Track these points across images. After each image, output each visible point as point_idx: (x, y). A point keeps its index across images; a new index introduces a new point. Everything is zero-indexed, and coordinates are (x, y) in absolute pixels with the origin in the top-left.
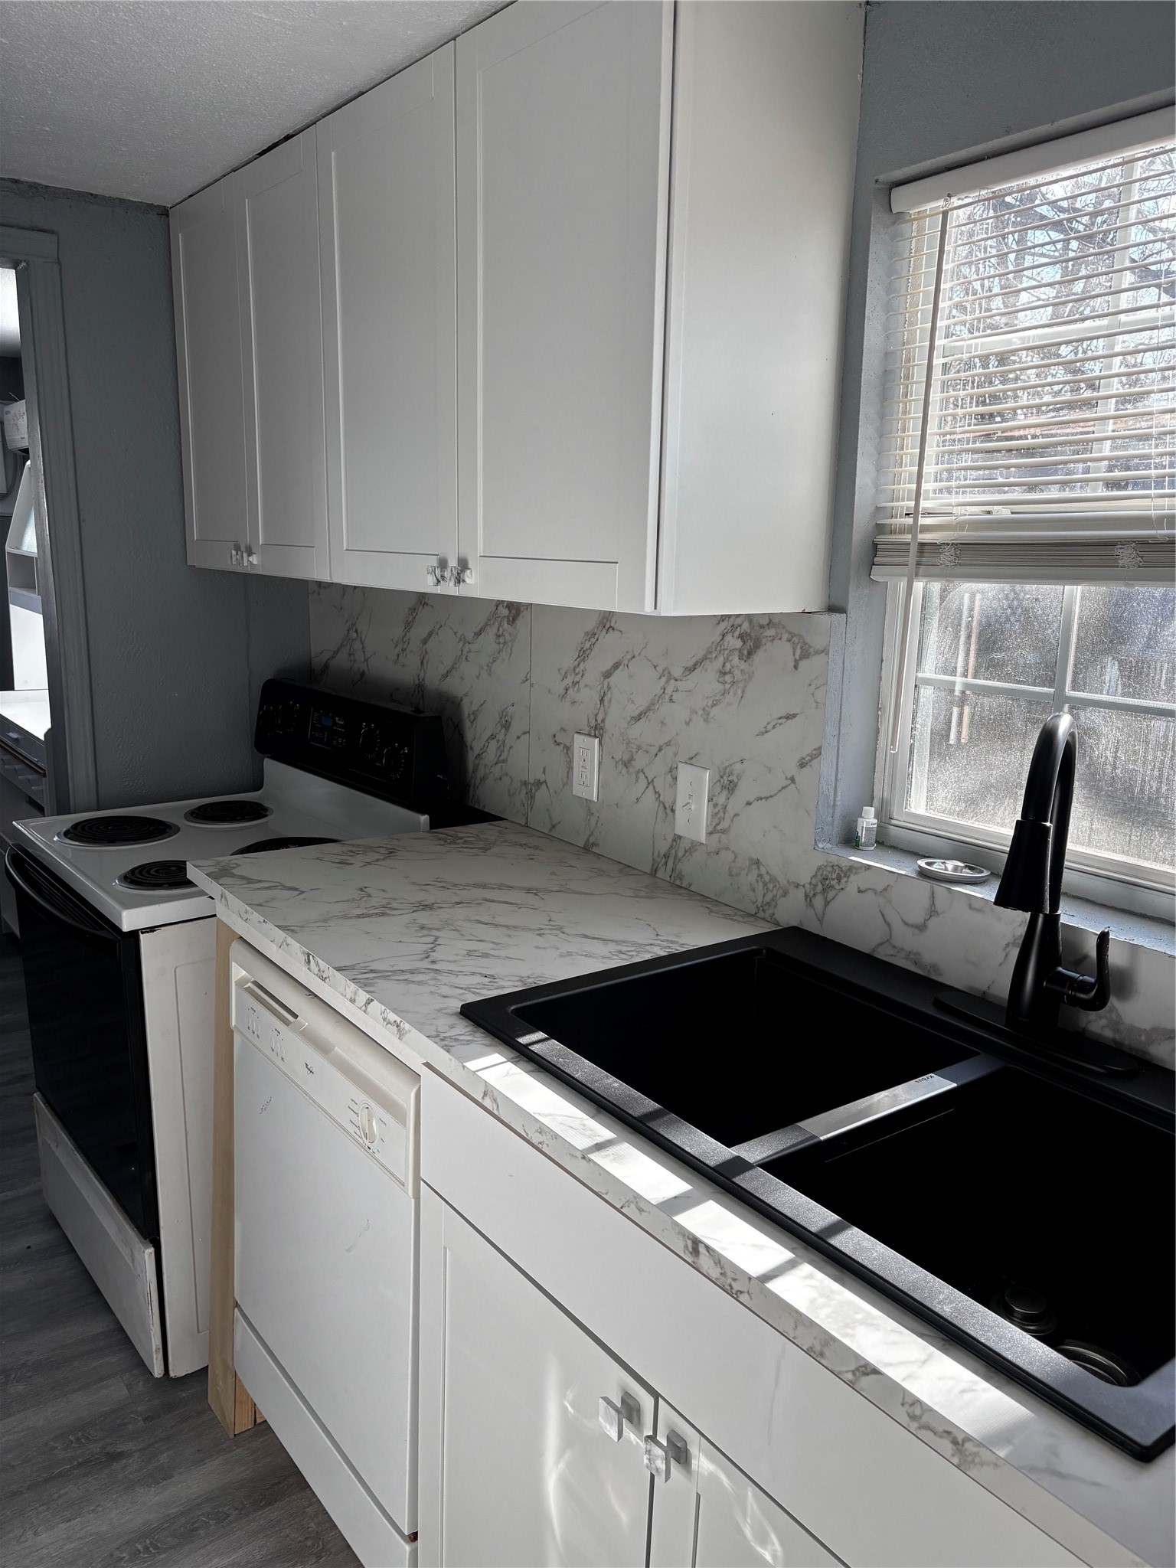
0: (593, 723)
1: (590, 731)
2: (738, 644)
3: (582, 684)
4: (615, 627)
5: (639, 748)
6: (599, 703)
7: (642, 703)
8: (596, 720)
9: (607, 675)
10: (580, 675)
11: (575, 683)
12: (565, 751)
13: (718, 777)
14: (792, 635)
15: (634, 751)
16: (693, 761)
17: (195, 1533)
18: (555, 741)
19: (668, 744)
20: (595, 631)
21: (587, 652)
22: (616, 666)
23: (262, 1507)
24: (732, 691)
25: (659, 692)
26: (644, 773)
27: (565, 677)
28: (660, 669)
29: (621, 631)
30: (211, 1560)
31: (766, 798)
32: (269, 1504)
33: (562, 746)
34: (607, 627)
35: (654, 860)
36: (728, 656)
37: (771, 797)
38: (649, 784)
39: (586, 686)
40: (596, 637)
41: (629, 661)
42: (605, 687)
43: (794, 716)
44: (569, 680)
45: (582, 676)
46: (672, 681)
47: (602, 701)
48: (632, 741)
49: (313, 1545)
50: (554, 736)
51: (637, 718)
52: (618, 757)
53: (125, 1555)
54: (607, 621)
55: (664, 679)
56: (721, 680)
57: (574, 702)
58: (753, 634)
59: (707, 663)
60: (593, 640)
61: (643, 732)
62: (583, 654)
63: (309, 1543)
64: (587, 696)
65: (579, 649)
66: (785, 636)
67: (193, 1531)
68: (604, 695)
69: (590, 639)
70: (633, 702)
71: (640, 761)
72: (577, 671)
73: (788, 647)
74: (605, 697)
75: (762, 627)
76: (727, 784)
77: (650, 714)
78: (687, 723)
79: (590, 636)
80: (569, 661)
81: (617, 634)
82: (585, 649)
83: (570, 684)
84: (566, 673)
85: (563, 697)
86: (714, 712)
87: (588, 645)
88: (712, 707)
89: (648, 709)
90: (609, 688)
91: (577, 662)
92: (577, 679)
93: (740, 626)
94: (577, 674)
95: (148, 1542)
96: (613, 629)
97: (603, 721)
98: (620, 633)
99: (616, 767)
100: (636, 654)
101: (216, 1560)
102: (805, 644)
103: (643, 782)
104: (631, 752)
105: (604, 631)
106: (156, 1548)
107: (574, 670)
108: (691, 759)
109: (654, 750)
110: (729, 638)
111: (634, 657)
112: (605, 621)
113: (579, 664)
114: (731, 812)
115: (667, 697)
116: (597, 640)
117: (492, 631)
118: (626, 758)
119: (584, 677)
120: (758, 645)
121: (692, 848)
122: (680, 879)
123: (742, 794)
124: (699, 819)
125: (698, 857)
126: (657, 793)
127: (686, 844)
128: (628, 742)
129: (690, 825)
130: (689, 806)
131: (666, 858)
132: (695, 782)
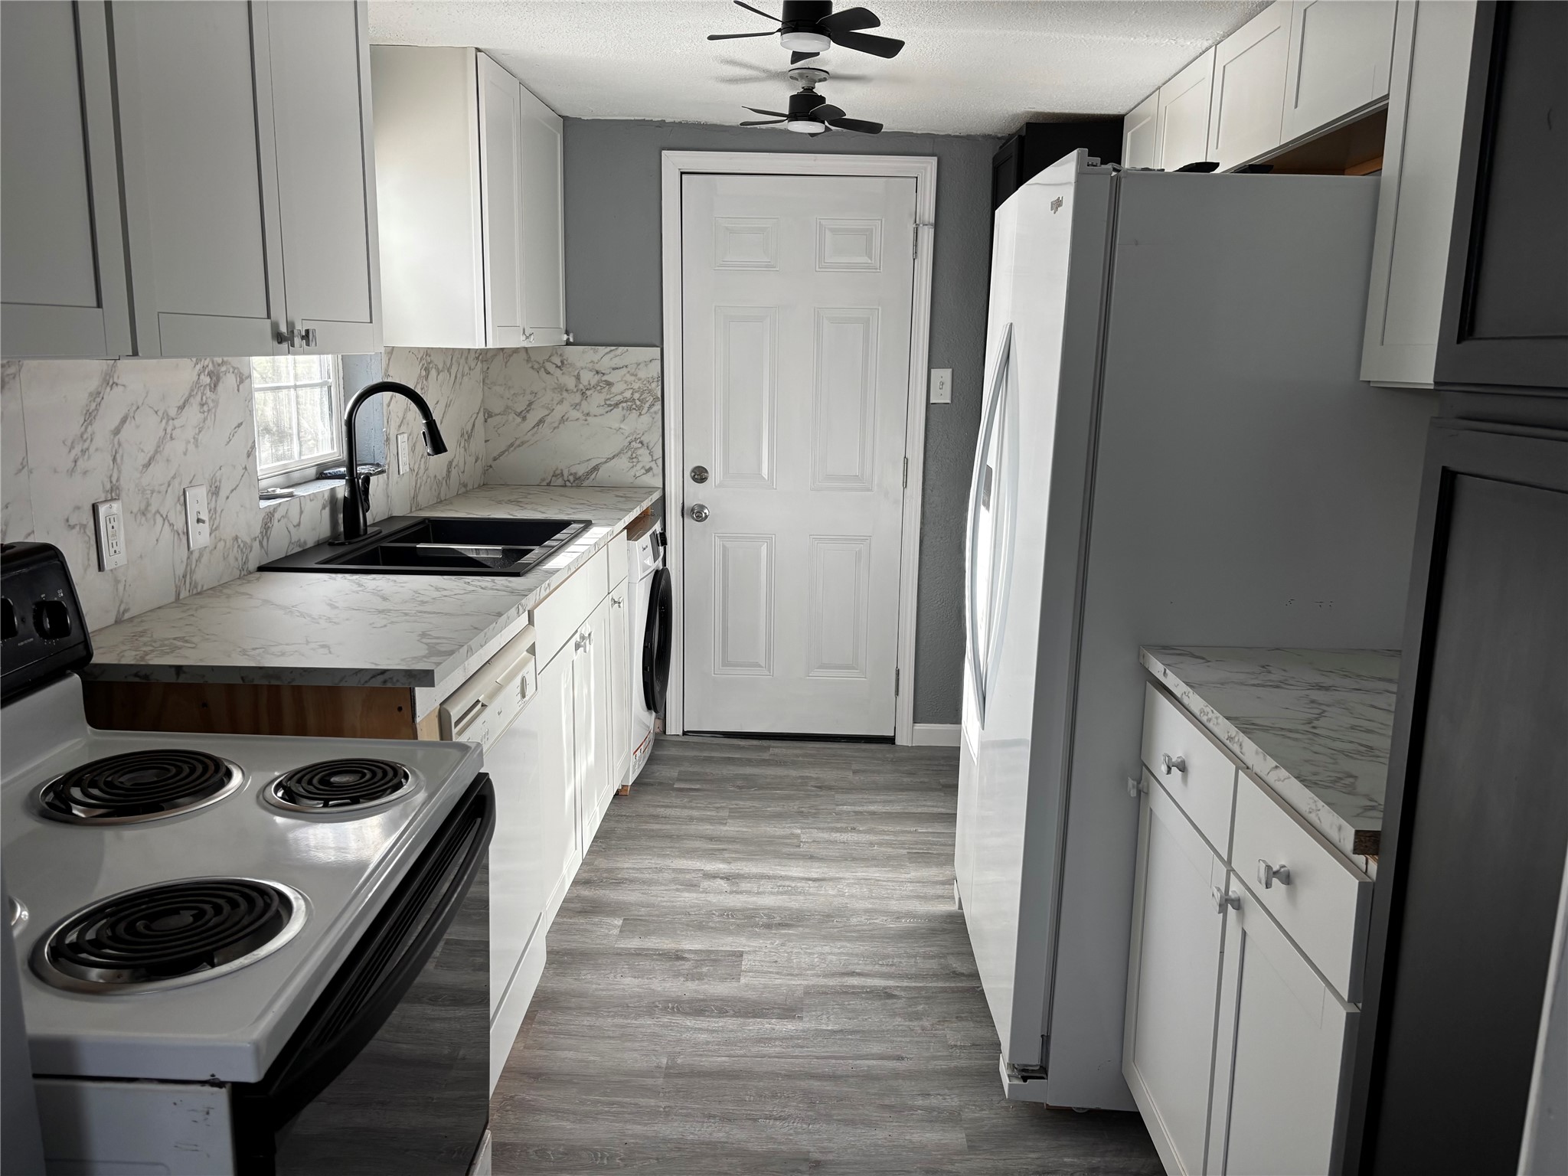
0: (108, 487)
1: (106, 497)
2: (208, 380)
3: (92, 450)
4: (119, 382)
5: (153, 492)
6: (112, 463)
7: (150, 449)
8: (111, 482)
9: (117, 431)
10: (89, 441)
11: (83, 452)
12: (82, 531)
13: (209, 488)
14: (234, 368)
15: (149, 496)
16: (192, 484)
17: (566, 1151)
18: (69, 525)
19: (174, 478)
20: (99, 390)
21: (93, 414)
22: (124, 421)
23: (511, 1144)
24: (209, 417)
25: (162, 433)
26: (159, 513)
27: (72, 447)
28: (160, 413)
29: (124, 386)
30: (571, 1129)
31: (235, 489)
32: (505, 1144)
33: (78, 528)
34: (111, 383)
35: (176, 587)
36: (204, 390)
37: (237, 486)
38: (164, 520)
39: (97, 450)
40: (101, 395)
41: (135, 412)
42: (116, 446)
43: (241, 424)
44: (77, 450)
45: (91, 441)
46: (171, 422)
47: (114, 459)
48: (146, 488)
49: (508, 1105)
50: (67, 520)
51: (147, 465)
52: (135, 510)
53: (618, 1161)
54: (110, 378)
55: (164, 421)
56: (202, 411)
57: (85, 473)
58: (215, 372)
59: (192, 400)
60: (98, 400)
61: (158, 473)
62: (89, 417)
63: (509, 1108)
64: (99, 461)
65: (85, 412)
66: (231, 370)
67: (566, 1154)
68: (116, 453)
69: (95, 399)
70: (142, 451)
71: (154, 503)
72: (85, 437)
73: (233, 376)
74: (118, 455)
75: (219, 365)
76: (215, 491)
77: (158, 457)
78: (185, 454)
79: (94, 396)
80: (75, 428)
81: (120, 388)
82: (90, 411)
83: (79, 454)
84: (73, 443)
85: (71, 472)
86: (200, 437)
87: (93, 406)
88: (199, 434)
89: (156, 452)
90: (120, 444)
91: (83, 427)
92: (86, 445)
93: (207, 366)
94: (85, 441)
95: (598, 1162)
96: (117, 384)
97: (118, 480)
98: (123, 387)
99: (136, 520)
100: (140, 404)
101: (568, 1127)
102: (241, 373)
103: (159, 520)
104: (147, 498)
105: (108, 389)
106: (596, 1155)
107: (82, 437)
108: (191, 482)
109: (163, 488)
110: (202, 377)
111: (138, 408)
112: (108, 378)
113: (86, 428)
114: (219, 510)
115: (169, 436)
116: (103, 398)
118: (143, 507)
119: (94, 440)
120: (218, 379)
121: (201, 555)
122: (196, 587)
123: (223, 493)
124: (205, 528)
125: (205, 559)
126: (172, 525)
127: (196, 555)
128: (144, 491)
129: (200, 537)
130: (199, 521)
131: (184, 576)
132: (198, 500)
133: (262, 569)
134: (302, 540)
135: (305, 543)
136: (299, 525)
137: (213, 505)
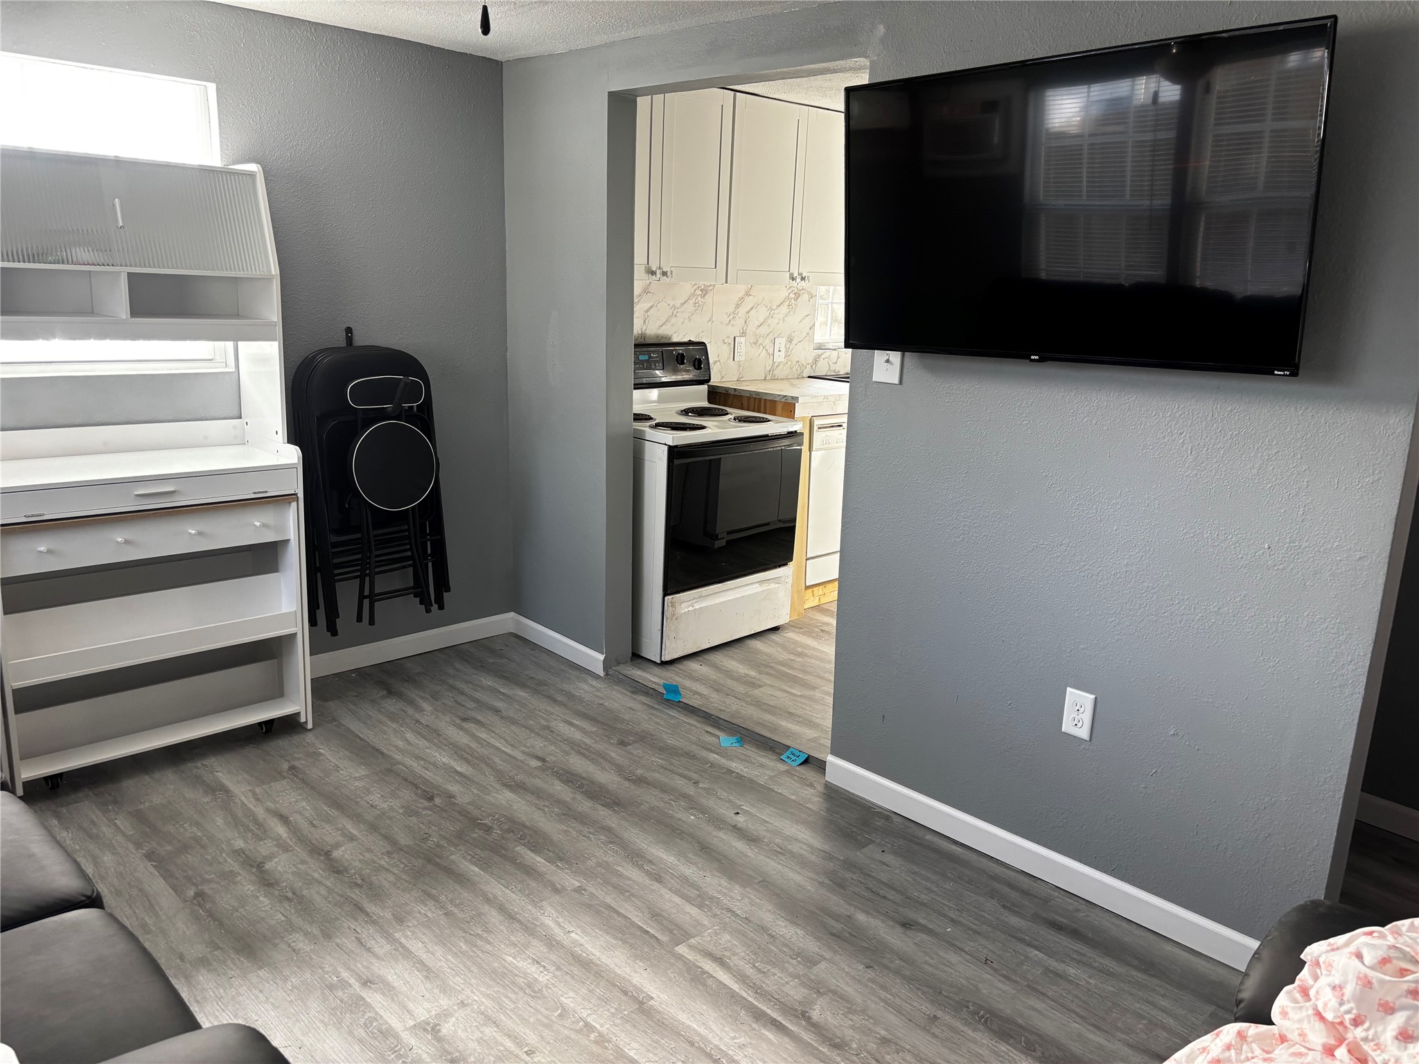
0: (741, 332)
1: (739, 334)
2: (793, 296)
3: (737, 317)
4: (752, 295)
5: (760, 336)
6: (744, 323)
7: (762, 320)
8: (743, 330)
9: (748, 312)
11: (734, 317)
12: (729, 345)
13: (787, 339)
18: (723, 343)
19: (771, 332)
20: (743, 297)
22: (752, 309)
24: (792, 311)
25: (768, 315)
26: (762, 345)
27: (729, 315)
28: (767, 308)
29: (754, 296)
31: (801, 342)
33: (727, 344)
34: (748, 295)
35: (765, 374)
36: (791, 300)
37: (803, 341)
38: (764, 348)
39: (739, 318)
41: (757, 306)
42: (747, 317)
43: (809, 315)
44: (731, 317)
45: (737, 314)
46: (773, 311)
47: (746, 322)
48: (758, 334)
50: (725, 340)
51: (759, 326)
52: (752, 342)
54: (748, 293)
55: (770, 310)
56: (789, 309)
57: (733, 325)
60: (742, 300)
61: (763, 330)
62: (738, 306)
64: (739, 322)
65: (736, 304)
68: (747, 320)
70: (758, 321)
71: (761, 341)
72: (735, 313)
73: (807, 295)
75: (800, 290)
76: (790, 340)
77: (765, 324)
78: (777, 324)
79: (740, 299)
80: (731, 309)
81: (752, 297)
85: (728, 323)
87: (739, 303)
88: (785, 317)
89: (764, 322)
90: (749, 317)
93: (794, 290)
97: (746, 330)
99: (751, 346)
100: (760, 304)
102: (811, 294)
103: (761, 347)
104: (758, 338)
105: (747, 297)
108: (778, 335)
109: (765, 336)
113: (736, 310)
114: (791, 348)
115: (771, 316)
116: (744, 300)
117: (691, 302)
118: (755, 341)
120: (799, 296)
121: (779, 365)
122: (774, 376)
123: (794, 342)
124: (783, 354)
125: (780, 367)
126: (767, 350)
127: (776, 364)
128: (756, 335)
129: (780, 357)
130: (779, 351)
131: (770, 371)
132: (781, 342)
133: (809, 377)
134: (837, 370)
135: (839, 372)
136: (836, 363)
137: (788, 346)
